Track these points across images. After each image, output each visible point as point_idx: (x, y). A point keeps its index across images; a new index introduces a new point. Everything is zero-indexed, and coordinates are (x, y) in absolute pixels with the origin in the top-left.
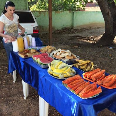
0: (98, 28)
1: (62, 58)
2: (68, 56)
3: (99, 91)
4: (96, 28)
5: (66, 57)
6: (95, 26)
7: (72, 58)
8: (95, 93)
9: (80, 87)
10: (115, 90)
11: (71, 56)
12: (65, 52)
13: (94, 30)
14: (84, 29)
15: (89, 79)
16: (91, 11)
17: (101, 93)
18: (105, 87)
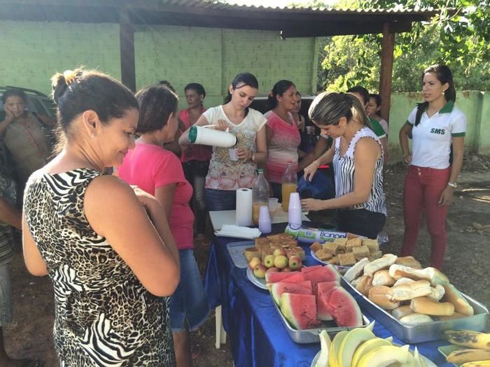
1: (396, 305)
2: (426, 297)
5: (415, 305)
7: (448, 310)
11: (445, 299)
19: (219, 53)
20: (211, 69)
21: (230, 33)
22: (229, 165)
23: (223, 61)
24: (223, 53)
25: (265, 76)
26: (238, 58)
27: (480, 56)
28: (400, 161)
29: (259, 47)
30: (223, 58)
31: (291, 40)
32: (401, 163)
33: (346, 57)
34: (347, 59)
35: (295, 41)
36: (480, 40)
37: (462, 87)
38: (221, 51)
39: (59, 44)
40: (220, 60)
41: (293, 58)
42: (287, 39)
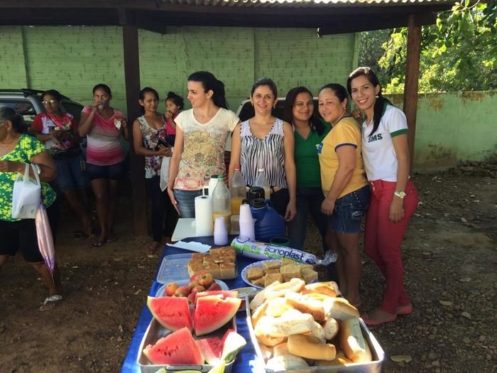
19: (252, 54)
20: (243, 69)
21: (264, 32)
22: (193, 166)
23: (256, 61)
24: (256, 54)
25: (301, 75)
26: (271, 58)
28: (452, 167)
29: (294, 45)
30: (255, 58)
31: (329, 37)
32: (453, 169)
35: (333, 39)
38: (253, 50)
39: (95, 48)
40: (253, 60)
41: (331, 56)
42: (324, 36)
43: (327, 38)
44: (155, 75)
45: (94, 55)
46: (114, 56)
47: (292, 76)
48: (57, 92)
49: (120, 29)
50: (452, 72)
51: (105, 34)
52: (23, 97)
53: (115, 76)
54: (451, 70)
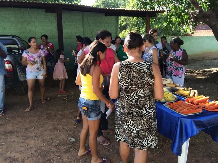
0: (215, 59)
2: (169, 83)
3: (200, 111)
4: (212, 59)
5: (167, 85)
6: (210, 57)
7: (174, 86)
8: (196, 111)
9: (181, 107)
10: (217, 112)
12: (166, 80)
13: (209, 61)
14: (193, 60)
15: (191, 103)
16: (204, 35)
17: (202, 112)
18: (207, 110)
21: (85, 13)
24: (83, 22)
26: (88, 24)
27: (177, 24)
29: (97, 19)
33: (126, 22)
34: (126, 23)
36: (177, 18)
37: (170, 35)
38: (82, 20)
39: (16, 17)
40: (82, 24)
41: (110, 23)
42: (107, 16)
43: (108, 17)
44: (43, 29)
45: (16, 20)
46: (25, 21)
47: (96, 31)
48: (46, 35)
49: (56, 14)
50: (143, 30)
51: (21, 11)
52: (12, 38)
53: (25, 29)
54: (143, 29)
